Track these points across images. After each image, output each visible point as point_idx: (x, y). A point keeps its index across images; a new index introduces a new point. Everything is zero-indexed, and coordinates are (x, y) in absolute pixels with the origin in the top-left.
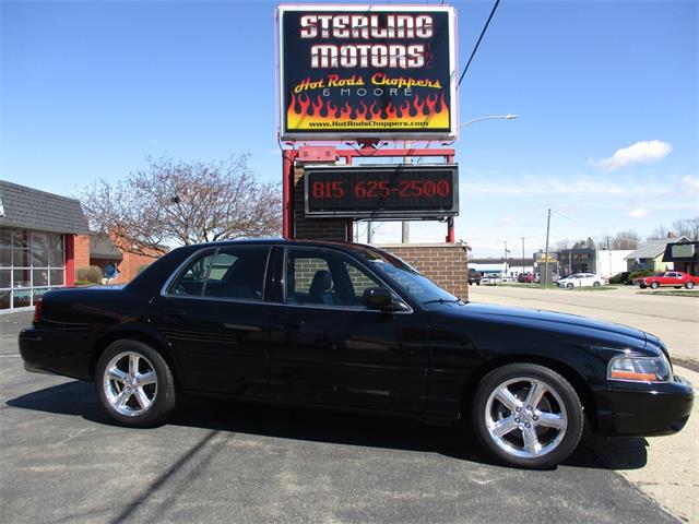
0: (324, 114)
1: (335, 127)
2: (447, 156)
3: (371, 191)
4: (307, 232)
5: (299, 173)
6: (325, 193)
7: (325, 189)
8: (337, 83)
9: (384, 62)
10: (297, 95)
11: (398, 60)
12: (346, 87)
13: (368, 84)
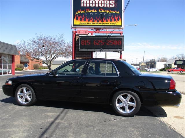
0: (85, 20)
1: (88, 24)
2: (120, 34)
3: (98, 43)
4: (79, 55)
5: (77, 38)
6: (85, 44)
7: (85, 42)
8: (89, 11)
9: (103, 5)
10: (77, 14)
11: (107, 5)
12: (91, 13)
13: (98, 12)
